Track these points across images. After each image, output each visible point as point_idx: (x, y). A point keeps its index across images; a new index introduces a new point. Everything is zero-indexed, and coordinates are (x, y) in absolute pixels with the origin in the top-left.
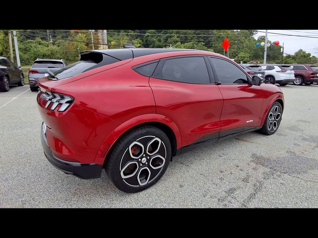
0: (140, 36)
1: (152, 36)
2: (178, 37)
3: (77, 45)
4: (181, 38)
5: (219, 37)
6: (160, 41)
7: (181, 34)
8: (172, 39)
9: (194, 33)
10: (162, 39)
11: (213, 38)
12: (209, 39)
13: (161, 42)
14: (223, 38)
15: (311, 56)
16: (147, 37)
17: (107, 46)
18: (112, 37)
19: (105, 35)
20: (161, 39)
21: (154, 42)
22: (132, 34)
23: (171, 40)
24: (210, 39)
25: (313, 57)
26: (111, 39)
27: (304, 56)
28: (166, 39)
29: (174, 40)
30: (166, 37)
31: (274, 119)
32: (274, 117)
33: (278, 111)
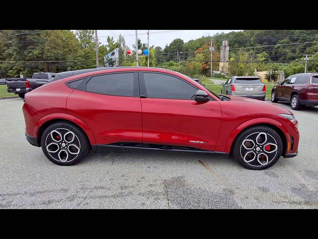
0: (269, 48)
1: (284, 47)
3: (195, 64)
6: (294, 51)
8: (312, 47)
13: (295, 53)
16: (277, 48)
19: (227, 51)
20: (295, 49)
21: (285, 54)
23: (310, 49)
28: (303, 49)
29: (314, 49)
30: (303, 46)
31: (261, 150)
32: (261, 147)
33: (270, 140)
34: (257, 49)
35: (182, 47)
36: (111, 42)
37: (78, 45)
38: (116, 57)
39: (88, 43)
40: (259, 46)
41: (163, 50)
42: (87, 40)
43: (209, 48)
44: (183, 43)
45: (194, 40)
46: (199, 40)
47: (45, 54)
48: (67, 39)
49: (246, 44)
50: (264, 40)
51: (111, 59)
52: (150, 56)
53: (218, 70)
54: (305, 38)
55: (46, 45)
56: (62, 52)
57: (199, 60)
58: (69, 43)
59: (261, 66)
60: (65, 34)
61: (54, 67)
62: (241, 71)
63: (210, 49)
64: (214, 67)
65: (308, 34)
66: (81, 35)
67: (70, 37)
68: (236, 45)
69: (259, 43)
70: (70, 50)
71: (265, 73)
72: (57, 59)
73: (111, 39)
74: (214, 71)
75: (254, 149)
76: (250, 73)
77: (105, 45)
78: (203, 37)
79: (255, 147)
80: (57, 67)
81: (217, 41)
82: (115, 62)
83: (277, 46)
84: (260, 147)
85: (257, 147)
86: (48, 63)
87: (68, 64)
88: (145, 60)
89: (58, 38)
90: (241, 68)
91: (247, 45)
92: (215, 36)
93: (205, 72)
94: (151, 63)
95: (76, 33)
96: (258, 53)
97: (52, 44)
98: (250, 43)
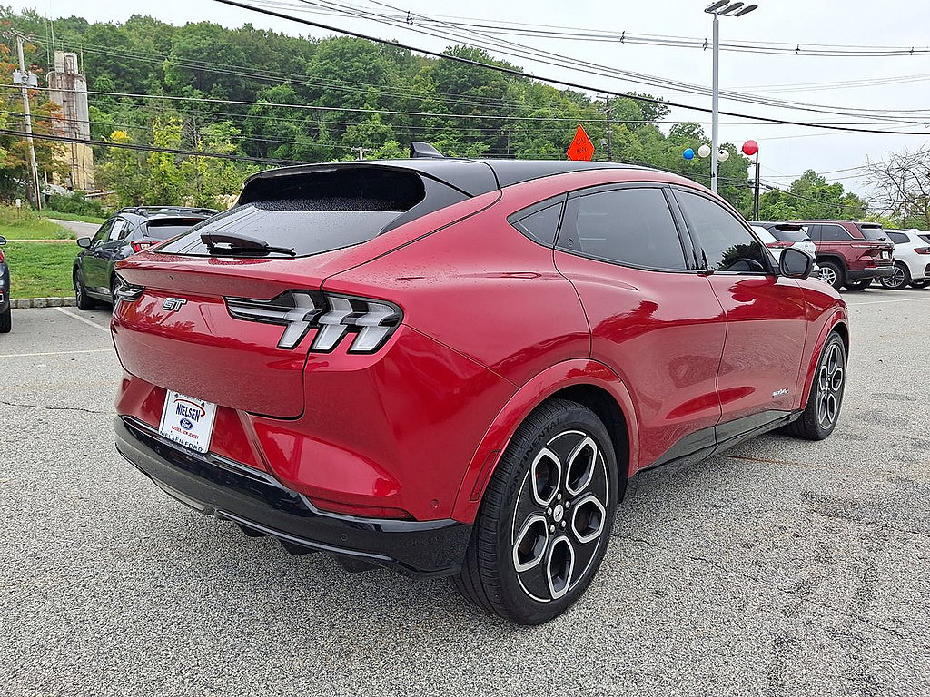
0: (232, 108)
1: (281, 114)
2: (386, 120)
4: (400, 122)
5: (537, 124)
6: (313, 132)
7: (398, 108)
8: (361, 126)
9: (445, 104)
10: (322, 127)
11: (517, 128)
12: (503, 129)
13: (317, 137)
14: (550, 126)
15: (844, 195)
16: (258, 113)
17: (89, 150)
18: (107, 112)
19: (79, 100)
20: (316, 125)
22: (198, 99)
23: (358, 130)
24: (506, 132)
25: (851, 196)
26: (107, 119)
27: (823, 195)
28: (337, 126)
29: (369, 132)
30: (338, 119)
31: (829, 388)
32: (829, 379)
33: (838, 360)
34: (193, 106)
40: (197, 97)
49: (145, 82)
50: (214, 78)
54: (339, 92)
63: (16, 80)
65: (347, 80)
69: (195, 86)
83: (257, 105)
91: (149, 87)
98: (161, 79)
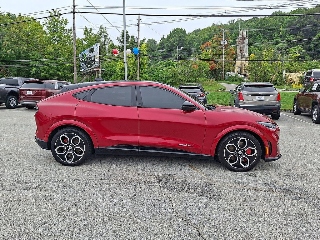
3: (200, 63)
19: (246, 45)
31: (243, 154)
32: (243, 150)
33: (250, 144)
35: (184, 40)
36: (88, 34)
37: (45, 39)
38: (96, 55)
39: (59, 36)
40: (291, 37)
41: (158, 43)
42: (57, 32)
43: (220, 42)
44: (185, 34)
45: (201, 29)
46: (208, 29)
47: (4, 51)
48: (32, 31)
51: (89, 57)
52: (141, 54)
53: (234, 71)
55: (5, 40)
56: (25, 48)
57: (207, 58)
58: (35, 36)
59: (294, 65)
60: (29, 25)
61: (15, 68)
62: (265, 72)
63: (222, 43)
64: (227, 67)
66: (50, 26)
67: (35, 29)
68: (260, 36)
69: (291, 33)
70: (36, 46)
71: (299, 74)
72: (19, 57)
73: (89, 31)
74: (228, 73)
75: (237, 153)
76: (279, 75)
77: (81, 38)
78: (213, 25)
79: (238, 151)
80: (18, 68)
81: (232, 32)
82: (94, 61)
84: (241, 151)
85: (239, 151)
86: (6, 63)
87: (32, 63)
88: (134, 59)
89: (20, 30)
90: (265, 68)
91: (274, 36)
92: (230, 24)
93: (215, 74)
94: (142, 63)
95: (43, 24)
96: (291, 47)
97: (13, 39)
98: (279, 33)
